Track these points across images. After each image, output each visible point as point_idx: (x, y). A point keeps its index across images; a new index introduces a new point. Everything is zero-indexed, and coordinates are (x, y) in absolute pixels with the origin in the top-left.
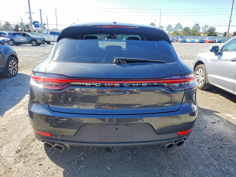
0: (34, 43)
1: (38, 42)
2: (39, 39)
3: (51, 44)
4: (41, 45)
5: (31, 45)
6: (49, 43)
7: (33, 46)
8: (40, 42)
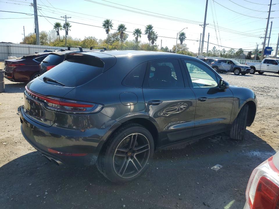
0: (237, 71)
1: (242, 70)
2: (244, 68)
3: (264, 75)
4: (246, 74)
5: (233, 73)
6: (261, 73)
7: (235, 74)
8: (244, 71)
